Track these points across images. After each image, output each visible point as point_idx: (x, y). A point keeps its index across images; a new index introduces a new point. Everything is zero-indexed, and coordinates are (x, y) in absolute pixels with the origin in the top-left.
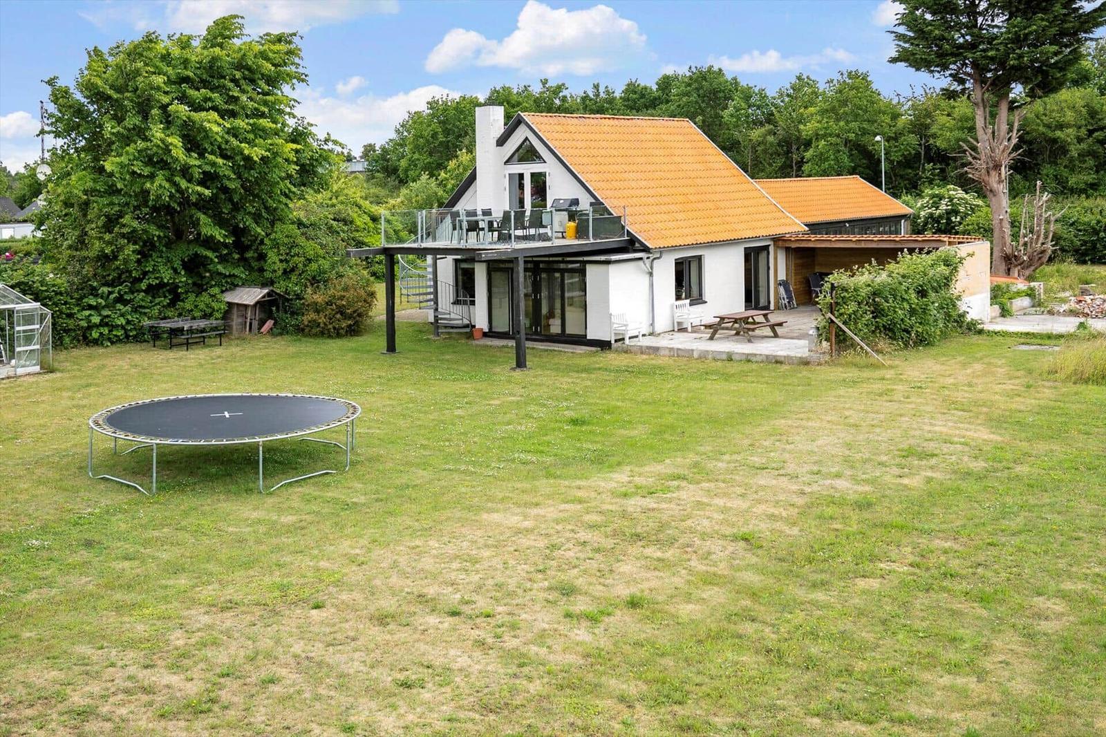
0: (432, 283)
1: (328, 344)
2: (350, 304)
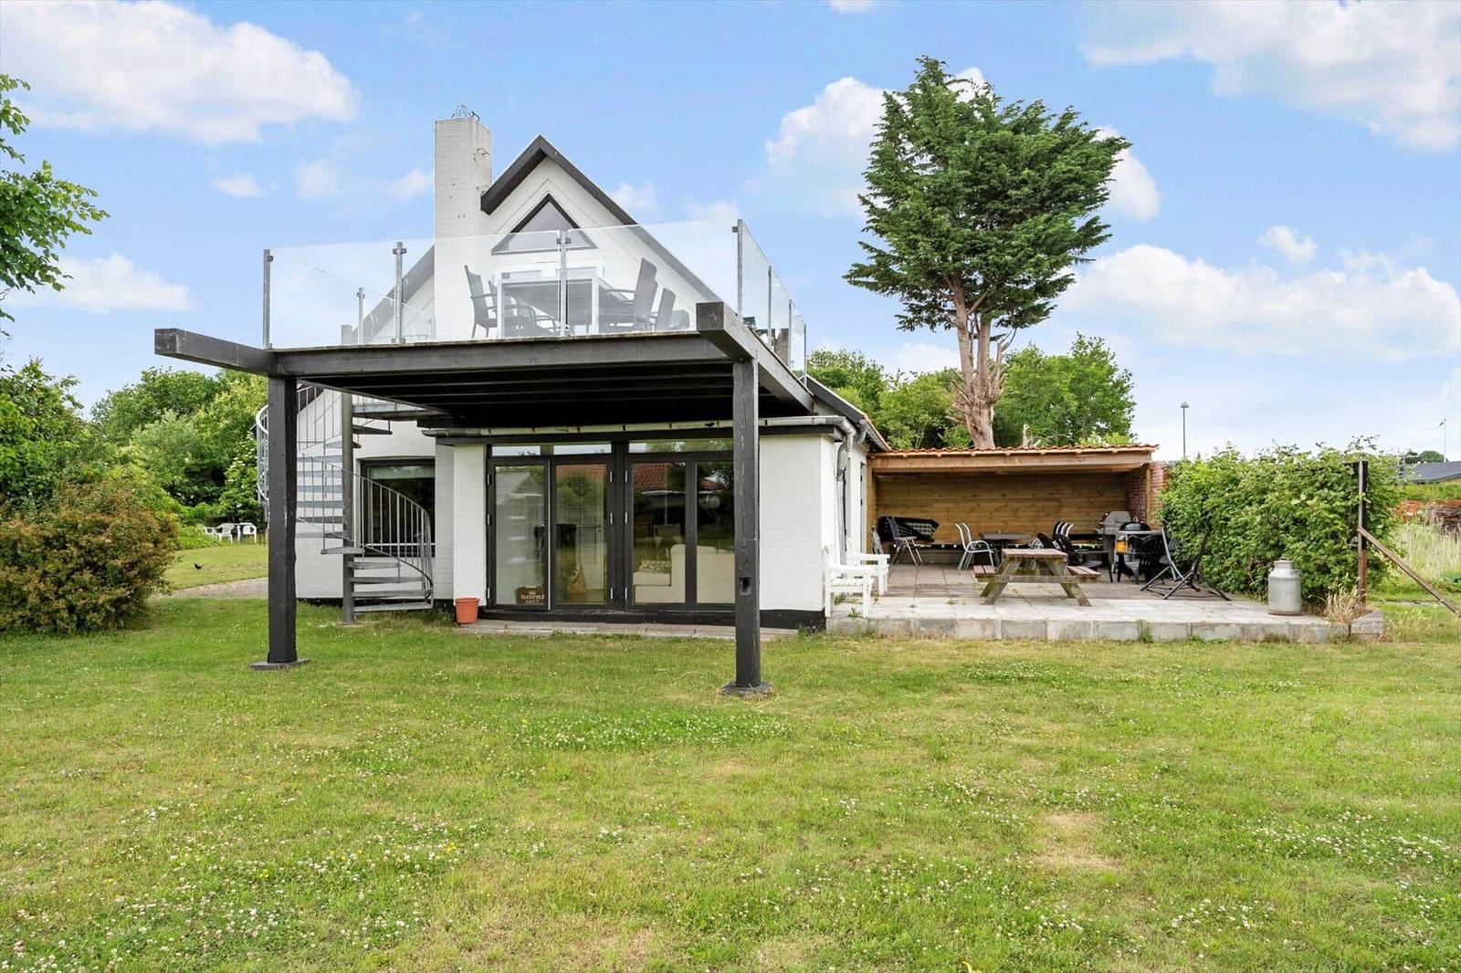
0: (339, 497)
1: (53, 651)
2: (119, 546)
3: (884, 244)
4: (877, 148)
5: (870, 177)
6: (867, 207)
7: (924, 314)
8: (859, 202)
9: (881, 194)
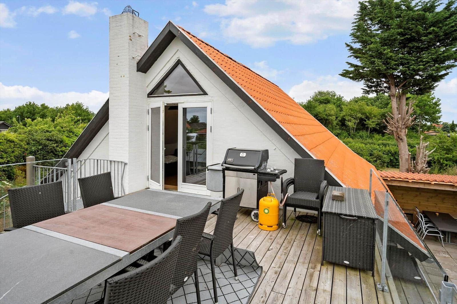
3: (357, 62)
4: (357, 24)
5: (353, 35)
6: (349, 48)
7: (373, 89)
8: (345, 46)
9: (358, 42)
